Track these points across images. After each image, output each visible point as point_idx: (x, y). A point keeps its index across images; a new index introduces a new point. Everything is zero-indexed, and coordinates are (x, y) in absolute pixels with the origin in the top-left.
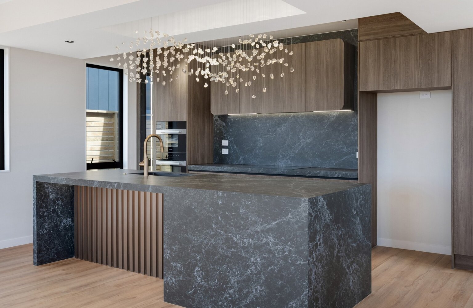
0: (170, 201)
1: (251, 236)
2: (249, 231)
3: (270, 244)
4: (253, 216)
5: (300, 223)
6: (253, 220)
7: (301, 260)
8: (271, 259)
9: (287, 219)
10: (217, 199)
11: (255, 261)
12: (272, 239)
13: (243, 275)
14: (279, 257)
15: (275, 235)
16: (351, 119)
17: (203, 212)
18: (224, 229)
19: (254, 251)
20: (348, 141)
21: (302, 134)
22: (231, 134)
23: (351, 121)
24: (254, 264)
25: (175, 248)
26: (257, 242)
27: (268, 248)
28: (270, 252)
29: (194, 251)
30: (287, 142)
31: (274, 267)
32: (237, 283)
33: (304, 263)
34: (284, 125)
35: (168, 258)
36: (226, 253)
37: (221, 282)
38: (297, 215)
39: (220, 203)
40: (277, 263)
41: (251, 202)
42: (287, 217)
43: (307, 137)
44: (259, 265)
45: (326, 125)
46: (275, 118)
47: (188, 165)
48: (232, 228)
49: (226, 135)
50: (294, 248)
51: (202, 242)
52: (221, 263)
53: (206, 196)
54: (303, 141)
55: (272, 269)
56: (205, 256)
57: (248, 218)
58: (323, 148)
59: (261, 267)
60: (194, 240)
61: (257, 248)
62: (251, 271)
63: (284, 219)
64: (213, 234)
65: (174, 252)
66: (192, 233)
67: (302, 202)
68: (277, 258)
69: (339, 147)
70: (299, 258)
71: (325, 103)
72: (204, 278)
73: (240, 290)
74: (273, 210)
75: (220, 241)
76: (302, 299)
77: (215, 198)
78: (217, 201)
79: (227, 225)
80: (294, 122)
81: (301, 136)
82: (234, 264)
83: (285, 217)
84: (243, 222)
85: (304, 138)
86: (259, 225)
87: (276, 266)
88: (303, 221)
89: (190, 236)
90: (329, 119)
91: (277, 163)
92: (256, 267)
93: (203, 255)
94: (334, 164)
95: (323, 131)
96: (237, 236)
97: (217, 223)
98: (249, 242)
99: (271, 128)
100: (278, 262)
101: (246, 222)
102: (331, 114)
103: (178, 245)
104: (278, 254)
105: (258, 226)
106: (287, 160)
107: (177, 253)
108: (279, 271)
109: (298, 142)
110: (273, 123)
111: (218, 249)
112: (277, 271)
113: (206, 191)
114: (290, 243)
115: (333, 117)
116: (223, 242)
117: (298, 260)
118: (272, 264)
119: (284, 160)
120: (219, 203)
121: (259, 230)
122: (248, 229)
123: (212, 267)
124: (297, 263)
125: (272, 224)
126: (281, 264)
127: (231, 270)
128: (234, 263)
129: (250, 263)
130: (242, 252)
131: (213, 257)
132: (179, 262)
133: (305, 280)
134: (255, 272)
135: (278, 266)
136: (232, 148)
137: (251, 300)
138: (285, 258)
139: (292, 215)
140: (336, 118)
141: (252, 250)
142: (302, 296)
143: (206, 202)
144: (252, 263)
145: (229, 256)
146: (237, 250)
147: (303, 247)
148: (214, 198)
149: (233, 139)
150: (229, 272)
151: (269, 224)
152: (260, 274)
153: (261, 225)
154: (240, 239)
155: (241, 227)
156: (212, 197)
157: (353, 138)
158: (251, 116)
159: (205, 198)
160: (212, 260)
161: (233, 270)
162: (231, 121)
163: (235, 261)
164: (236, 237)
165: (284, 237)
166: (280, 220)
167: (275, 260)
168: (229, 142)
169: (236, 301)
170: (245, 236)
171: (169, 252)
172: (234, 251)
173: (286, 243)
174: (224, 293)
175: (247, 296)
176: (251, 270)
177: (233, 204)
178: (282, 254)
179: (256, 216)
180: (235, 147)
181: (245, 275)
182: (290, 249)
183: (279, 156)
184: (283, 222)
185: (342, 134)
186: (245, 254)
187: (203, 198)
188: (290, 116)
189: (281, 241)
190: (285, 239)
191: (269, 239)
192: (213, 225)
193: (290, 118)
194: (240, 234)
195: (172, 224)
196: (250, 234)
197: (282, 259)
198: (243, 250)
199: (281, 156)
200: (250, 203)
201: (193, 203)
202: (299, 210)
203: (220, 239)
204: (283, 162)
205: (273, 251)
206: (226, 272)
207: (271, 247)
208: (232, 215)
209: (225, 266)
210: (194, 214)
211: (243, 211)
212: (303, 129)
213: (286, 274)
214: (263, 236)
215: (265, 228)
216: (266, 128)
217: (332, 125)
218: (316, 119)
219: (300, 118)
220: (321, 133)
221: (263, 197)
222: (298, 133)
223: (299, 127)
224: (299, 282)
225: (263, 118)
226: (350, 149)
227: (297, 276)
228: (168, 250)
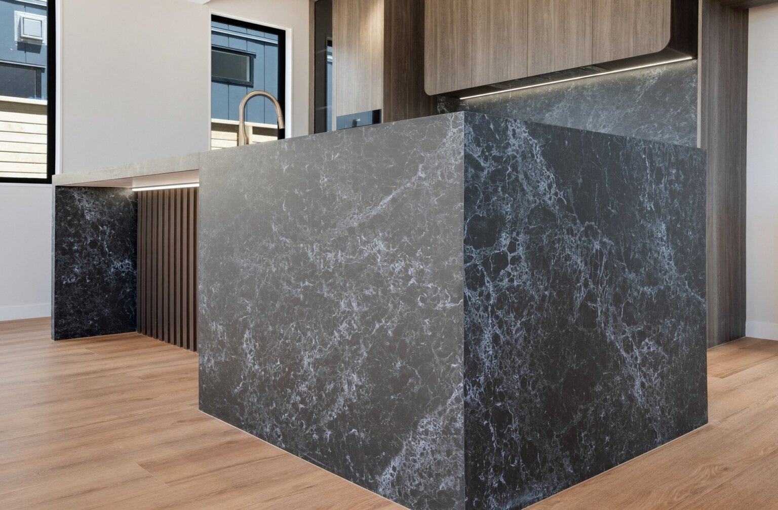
1: (339, 244)
2: (336, 230)
3: (379, 260)
4: (344, 189)
5: (445, 187)
6: (345, 199)
7: (447, 297)
8: (380, 302)
9: (414, 184)
10: (280, 161)
11: (347, 309)
12: (381, 246)
13: (325, 345)
14: (397, 294)
15: (388, 233)
16: (692, 77)
17: (257, 198)
18: (291, 233)
19: (346, 282)
21: (591, 120)
23: (689, 82)
24: (348, 314)
25: (215, 289)
26: (351, 256)
27: (374, 270)
28: (378, 281)
29: (243, 294)
31: (386, 321)
32: (314, 367)
33: (453, 305)
34: (558, 107)
35: (204, 313)
36: (294, 291)
37: (286, 366)
38: (438, 168)
39: (284, 170)
40: (393, 310)
41: (340, 152)
42: (413, 179)
43: (601, 125)
44: (356, 318)
45: (639, 95)
46: (542, 95)
48: (305, 229)
50: (430, 264)
51: (255, 270)
52: (287, 317)
53: (261, 157)
55: (381, 327)
56: (261, 304)
57: (334, 197)
59: (359, 324)
60: (243, 267)
61: (352, 272)
62: (341, 336)
63: (408, 185)
64: (273, 249)
65: (213, 299)
66: (240, 249)
67: (448, 127)
68: (393, 295)
69: (664, 138)
70: (441, 291)
71: (631, 40)
72: (258, 356)
73: (320, 386)
74: (385, 164)
75: (285, 264)
76: (448, 410)
77: (276, 158)
78: (280, 165)
79: (296, 223)
80: (577, 99)
81: (589, 124)
82: (308, 318)
83: (410, 178)
84: (325, 210)
86: (357, 210)
87: (390, 317)
88: (451, 181)
89: (236, 258)
90: (645, 83)
92: (350, 324)
93: (257, 300)
95: (633, 109)
96: (315, 247)
97: (279, 220)
98: (337, 261)
99: (534, 115)
100: (396, 306)
101: (331, 206)
102: (649, 72)
103: (218, 282)
104: (394, 285)
105: (354, 214)
107: (217, 299)
108: (398, 332)
110: (539, 105)
111: (281, 284)
112: (394, 332)
114: (422, 251)
115: (654, 78)
116: (290, 264)
117: (437, 299)
118: (383, 316)
120: (282, 170)
121: (356, 224)
122: (334, 226)
123: (270, 328)
124: (437, 308)
125: (381, 203)
126: (401, 313)
127: (303, 333)
128: (308, 316)
129: (338, 314)
130: (322, 287)
131: (272, 304)
132: (221, 320)
133: (457, 356)
134: (347, 338)
135: (395, 319)
137: (340, 410)
138: (410, 296)
139: (425, 169)
140: (659, 78)
141: (342, 281)
142: (449, 402)
143: (262, 171)
144: (342, 312)
145: (299, 299)
146: (314, 282)
147: (451, 259)
150: (299, 340)
151: (376, 204)
152: (358, 343)
153: (360, 210)
154: (320, 254)
155: (322, 223)
156: (271, 157)
158: (498, 98)
160: (271, 311)
161: (306, 334)
163: (310, 312)
164: (313, 251)
165: (409, 236)
166: (398, 191)
167: (388, 301)
169: (312, 413)
170: (329, 246)
172: (309, 286)
173: (412, 252)
174: (292, 393)
175: (333, 401)
176: (341, 331)
177: (307, 166)
178: (404, 284)
179: (350, 186)
181: (329, 346)
182: (422, 267)
184: (404, 195)
185: (672, 110)
186: (328, 292)
188: (569, 88)
189: (401, 247)
190: (411, 240)
191: (376, 245)
192: (273, 227)
193: (569, 92)
194: (319, 241)
195: (211, 235)
196: (339, 238)
197: (402, 298)
198: (326, 281)
200: (339, 157)
201: (242, 180)
202: (441, 151)
203: (284, 259)
205: (385, 277)
206: (295, 339)
207: (379, 268)
208: (306, 195)
209: (293, 326)
210: (242, 206)
211: (326, 179)
212: (594, 110)
213: (412, 339)
214: (364, 239)
215: (367, 217)
216: (526, 115)
217: (651, 94)
218: (618, 86)
219: (587, 89)
220: (627, 113)
221: (364, 134)
222: (585, 119)
223: (586, 107)
224: (443, 363)
225: (521, 98)
226: (689, 139)
227: (437, 345)
228: (205, 295)
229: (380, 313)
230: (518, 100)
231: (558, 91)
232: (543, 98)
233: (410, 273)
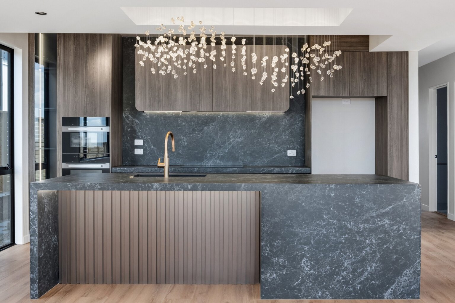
0: (271, 198)
1: (367, 221)
2: (364, 217)
3: (386, 226)
4: (368, 204)
5: (414, 204)
6: (369, 207)
7: (415, 235)
8: (386, 238)
9: (402, 203)
10: (329, 192)
11: (370, 243)
12: (388, 222)
13: (358, 256)
14: (394, 236)
15: (391, 217)
16: (283, 120)
17: (312, 205)
18: (337, 219)
19: (369, 234)
20: (279, 140)
22: (146, 132)
23: (282, 122)
24: (369, 245)
25: (277, 243)
26: (372, 225)
27: (383, 229)
28: (385, 232)
29: (301, 244)
30: (215, 141)
31: (389, 245)
32: (351, 265)
33: (417, 237)
34: (212, 124)
35: (267, 255)
36: (339, 240)
37: (333, 268)
38: (411, 199)
39: (332, 195)
40: (392, 241)
41: (366, 191)
43: (237, 137)
44: (375, 245)
45: (258, 125)
46: (202, 117)
48: (346, 217)
49: (139, 134)
50: (409, 226)
51: (311, 234)
52: (334, 249)
53: (316, 189)
54: (233, 140)
55: (387, 247)
56: (315, 246)
57: (363, 206)
58: (254, 146)
59: (376, 247)
60: (302, 233)
61: (371, 231)
62: (367, 252)
63: (400, 203)
64: (325, 225)
65: (275, 248)
66: (299, 226)
67: (416, 188)
68: (393, 236)
69: (270, 146)
70: (413, 233)
72: (313, 267)
73: (354, 270)
74: (389, 197)
75: (333, 230)
76: (415, 266)
77: (327, 190)
78: (329, 194)
79: (340, 215)
80: (224, 121)
81: (231, 135)
82: (347, 248)
83: (400, 201)
84: (358, 210)
85: (234, 137)
86: (375, 211)
87: (391, 243)
88: (417, 203)
89: (296, 230)
90: (260, 119)
91: (204, 163)
92: (371, 247)
93: (313, 245)
94: (266, 162)
95: (255, 131)
96: (352, 223)
97: (328, 214)
98: (364, 227)
99: (197, 127)
100: (394, 239)
101: (361, 209)
102: (262, 114)
103: (280, 241)
104: (393, 233)
105: (374, 211)
106: (216, 159)
107: (279, 248)
108: (394, 247)
109: (228, 141)
110: (200, 122)
111: (330, 238)
112: (392, 247)
113: (316, 185)
114: (405, 222)
115: (265, 118)
116: (336, 230)
117: (412, 236)
118: (388, 243)
119: (212, 159)
120: (331, 195)
121: (374, 215)
122: (363, 215)
123: (322, 255)
124: (411, 238)
125: (387, 208)
126: (396, 241)
127: (344, 254)
128: (347, 247)
129: (365, 244)
130: (356, 236)
131: (324, 246)
132: (282, 256)
133: (419, 251)
134: (370, 252)
135: (394, 243)
136: (148, 148)
137: (366, 277)
138: (400, 236)
139: (406, 199)
140: (267, 118)
141: (367, 234)
142: (415, 264)
143: (316, 195)
144: (367, 244)
145: (342, 242)
146: (351, 235)
147: (417, 224)
148: (326, 191)
149: (149, 138)
150: (342, 256)
151: (385, 209)
152: (375, 253)
153: (377, 210)
154: (355, 225)
155: (356, 215)
156: (323, 190)
157: (284, 137)
158: (172, 114)
159: (315, 192)
160: (323, 248)
161: (346, 254)
162: (147, 119)
163: (349, 246)
164: (350, 224)
165: (400, 218)
166: (395, 205)
167: (390, 238)
168: (144, 142)
169: (349, 281)
170: (360, 222)
171: (268, 249)
172: (348, 237)
173: (401, 223)
174: (337, 277)
175: (362, 275)
176: (366, 250)
177: (347, 195)
178: (397, 233)
179: (372, 203)
180: (152, 147)
181: (360, 256)
182: (405, 227)
183: (206, 156)
184: (398, 206)
185: (274, 133)
186: (360, 238)
187: (313, 192)
188: (219, 115)
189: (396, 222)
190: (400, 219)
191: (385, 221)
192: (324, 216)
193: (219, 117)
194: (354, 221)
195: (274, 220)
196: (366, 220)
197: (397, 237)
198: (358, 234)
199: (209, 155)
200: (365, 193)
201: (301, 198)
202: (413, 194)
203: (332, 228)
204: (211, 161)
205: (389, 231)
206: (339, 257)
207: (386, 228)
208: (346, 205)
209: (338, 252)
210: (301, 208)
211: (358, 200)
212: (234, 129)
213: (401, 248)
214: (379, 219)
215: (380, 213)
216: (191, 127)
217: (264, 125)
218: (247, 119)
219: (230, 118)
220: (252, 132)
221: (379, 187)
222: (228, 132)
223: (229, 126)
224: (413, 253)
225: (188, 116)
226: (282, 147)
227: (411, 248)
228: (268, 247)
229: (386, 242)
230: (186, 118)
231: (212, 116)
232: (202, 118)
233: (400, 229)
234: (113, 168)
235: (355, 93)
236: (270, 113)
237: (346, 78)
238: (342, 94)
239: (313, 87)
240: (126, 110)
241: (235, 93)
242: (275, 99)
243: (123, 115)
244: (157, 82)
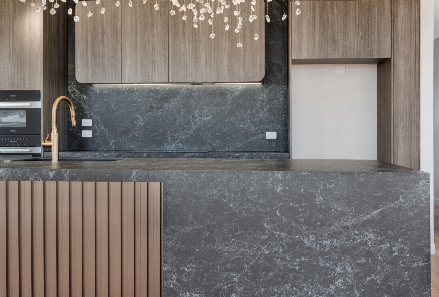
0: (178, 194)
1: (336, 235)
2: (332, 228)
3: (369, 244)
4: (339, 205)
5: (418, 208)
6: (340, 211)
7: (420, 260)
8: (370, 266)
9: (396, 205)
10: (273, 185)
11: (342, 272)
12: (372, 236)
13: (322, 294)
14: (384, 261)
15: (377, 229)
16: (260, 94)
17: (245, 206)
18: (286, 229)
19: (341, 257)
20: (256, 119)
21: (198, 111)
22: (96, 110)
23: (259, 96)
24: (340, 275)
25: (188, 269)
26: (345, 242)
27: (365, 249)
28: (368, 254)
29: (227, 270)
30: (178, 121)
31: (375, 276)
33: (424, 264)
34: (174, 100)
35: (172, 287)
36: (289, 265)
38: (413, 198)
39: (278, 191)
40: (381, 270)
41: (335, 184)
42: (396, 202)
43: (204, 115)
44: (350, 276)
45: (229, 100)
46: (162, 91)
47: (44, 152)
48: (301, 227)
49: (88, 112)
50: (408, 245)
51: (243, 254)
52: (281, 281)
53: (251, 180)
54: (199, 119)
55: (371, 280)
56: (250, 275)
57: (330, 209)
58: (225, 127)
59: (353, 279)
60: (228, 252)
61: (344, 251)
62: (336, 287)
63: (392, 205)
64: (266, 239)
65: (186, 276)
66: (224, 240)
67: (420, 179)
68: (381, 262)
69: (245, 126)
70: (415, 258)
74: (374, 194)
75: (279, 248)
77: (269, 182)
78: (274, 187)
79: (291, 223)
80: (188, 97)
81: (196, 114)
82: (304, 280)
83: (393, 202)
84: (321, 216)
85: (200, 115)
86: (350, 217)
87: (378, 274)
88: (422, 205)
89: (219, 246)
90: (232, 93)
91: (164, 147)
92: (345, 279)
93: (246, 273)
94: (240, 147)
95: (225, 108)
96: (311, 237)
97: (272, 221)
98: (332, 245)
99: (155, 104)
100: (383, 267)
101: (327, 214)
102: (235, 87)
103: (193, 264)
104: (382, 256)
105: (348, 219)
106: (178, 143)
107: (192, 276)
108: (384, 281)
109: (193, 121)
110: (159, 97)
111: (275, 261)
112: (381, 281)
113: (251, 173)
114: (402, 238)
115: (238, 91)
116: (284, 248)
117: (414, 262)
118: (373, 273)
119: (173, 143)
120: (276, 190)
121: (349, 224)
122: (330, 225)
123: (263, 290)
124: (414, 266)
125: (371, 214)
126: (387, 271)
127: (299, 289)
128: (304, 278)
129: (334, 275)
130: (319, 260)
131: (265, 275)
132: (197, 290)
133: (427, 289)
134: (342, 288)
135: (383, 274)
136: (98, 130)
138: (394, 262)
139: (404, 198)
140: (241, 92)
141: (337, 256)
143: (252, 189)
144: (338, 274)
145: (295, 269)
146: (310, 258)
147: (422, 242)
148: (267, 183)
149: (99, 117)
150: (295, 293)
151: (367, 214)
152: (352, 289)
153: (353, 217)
154: (316, 242)
155: (318, 223)
156: (263, 182)
157: (261, 115)
158: (126, 88)
159: (250, 185)
160: (263, 278)
161: (303, 290)
162: (96, 94)
163: (306, 276)
164: (309, 240)
165: (393, 230)
167: (377, 265)
168: (93, 122)
170: (325, 237)
171: (174, 277)
172: (304, 261)
173: (395, 239)
176: (336, 285)
177: (302, 190)
178: (389, 256)
179: (344, 204)
180: (103, 128)
181: (325, 294)
182: (402, 246)
183: (167, 139)
184: (389, 210)
185: (249, 111)
186: (324, 263)
187: (246, 184)
188: (182, 89)
189: (387, 237)
190: (394, 233)
191: (367, 236)
192: (265, 225)
193: (182, 92)
194: (315, 234)
195: (183, 231)
196: (335, 232)
197: (388, 263)
198: (322, 257)
199: (169, 138)
200: (334, 187)
201: (226, 194)
202: (416, 190)
203: (278, 245)
204: (173, 146)
205: (374, 253)
206: (291, 294)
207: (370, 248)
208: (301, 207)
209: (288, 286)
210: (227, 211)
211: (321, 199)
212: (200, 105)
213: (396, 283)
214: (357, 232)
215: (359, 221)
216: (149, 103)
217: (237, 100)
218: (216, 93)
219: (195, 92)
220: (222, 110)
221: (356, 176)
222: (193, 110)
223: (194, 102)
224: (417, 293)
225: (144, 90)
226: (259, 128)
227: (414, 284)
228: (174, 274)
229: (370, 271)
230: (142, 92)
231: (173, 90)
232: (162, 93)
233: (394, 250)
234: (45, 153)
235: (348, 55)
236: (245, 85)
237: (337, 36)
238: (330, 56)
239: (293, 48)
240: (72, 84)
241: (197, 58)
242: (246, 65)
243: (69, 90)
244: (101, 47)
